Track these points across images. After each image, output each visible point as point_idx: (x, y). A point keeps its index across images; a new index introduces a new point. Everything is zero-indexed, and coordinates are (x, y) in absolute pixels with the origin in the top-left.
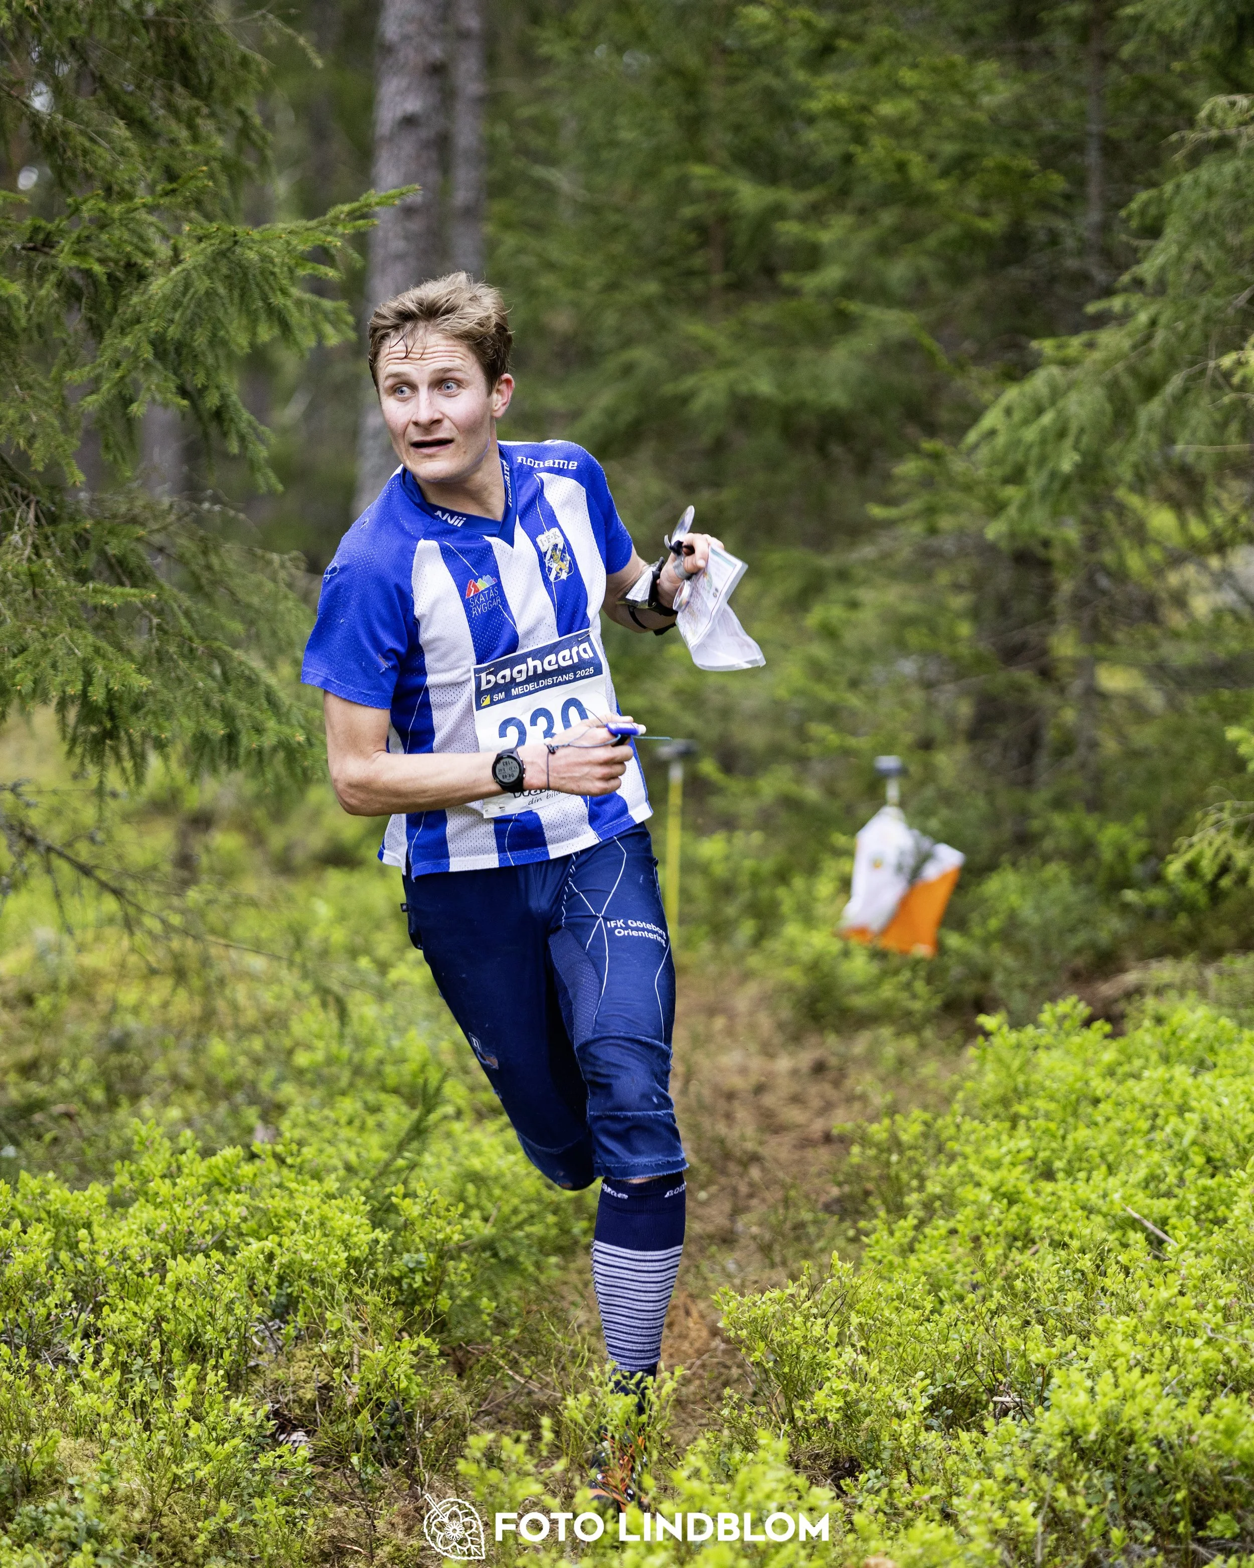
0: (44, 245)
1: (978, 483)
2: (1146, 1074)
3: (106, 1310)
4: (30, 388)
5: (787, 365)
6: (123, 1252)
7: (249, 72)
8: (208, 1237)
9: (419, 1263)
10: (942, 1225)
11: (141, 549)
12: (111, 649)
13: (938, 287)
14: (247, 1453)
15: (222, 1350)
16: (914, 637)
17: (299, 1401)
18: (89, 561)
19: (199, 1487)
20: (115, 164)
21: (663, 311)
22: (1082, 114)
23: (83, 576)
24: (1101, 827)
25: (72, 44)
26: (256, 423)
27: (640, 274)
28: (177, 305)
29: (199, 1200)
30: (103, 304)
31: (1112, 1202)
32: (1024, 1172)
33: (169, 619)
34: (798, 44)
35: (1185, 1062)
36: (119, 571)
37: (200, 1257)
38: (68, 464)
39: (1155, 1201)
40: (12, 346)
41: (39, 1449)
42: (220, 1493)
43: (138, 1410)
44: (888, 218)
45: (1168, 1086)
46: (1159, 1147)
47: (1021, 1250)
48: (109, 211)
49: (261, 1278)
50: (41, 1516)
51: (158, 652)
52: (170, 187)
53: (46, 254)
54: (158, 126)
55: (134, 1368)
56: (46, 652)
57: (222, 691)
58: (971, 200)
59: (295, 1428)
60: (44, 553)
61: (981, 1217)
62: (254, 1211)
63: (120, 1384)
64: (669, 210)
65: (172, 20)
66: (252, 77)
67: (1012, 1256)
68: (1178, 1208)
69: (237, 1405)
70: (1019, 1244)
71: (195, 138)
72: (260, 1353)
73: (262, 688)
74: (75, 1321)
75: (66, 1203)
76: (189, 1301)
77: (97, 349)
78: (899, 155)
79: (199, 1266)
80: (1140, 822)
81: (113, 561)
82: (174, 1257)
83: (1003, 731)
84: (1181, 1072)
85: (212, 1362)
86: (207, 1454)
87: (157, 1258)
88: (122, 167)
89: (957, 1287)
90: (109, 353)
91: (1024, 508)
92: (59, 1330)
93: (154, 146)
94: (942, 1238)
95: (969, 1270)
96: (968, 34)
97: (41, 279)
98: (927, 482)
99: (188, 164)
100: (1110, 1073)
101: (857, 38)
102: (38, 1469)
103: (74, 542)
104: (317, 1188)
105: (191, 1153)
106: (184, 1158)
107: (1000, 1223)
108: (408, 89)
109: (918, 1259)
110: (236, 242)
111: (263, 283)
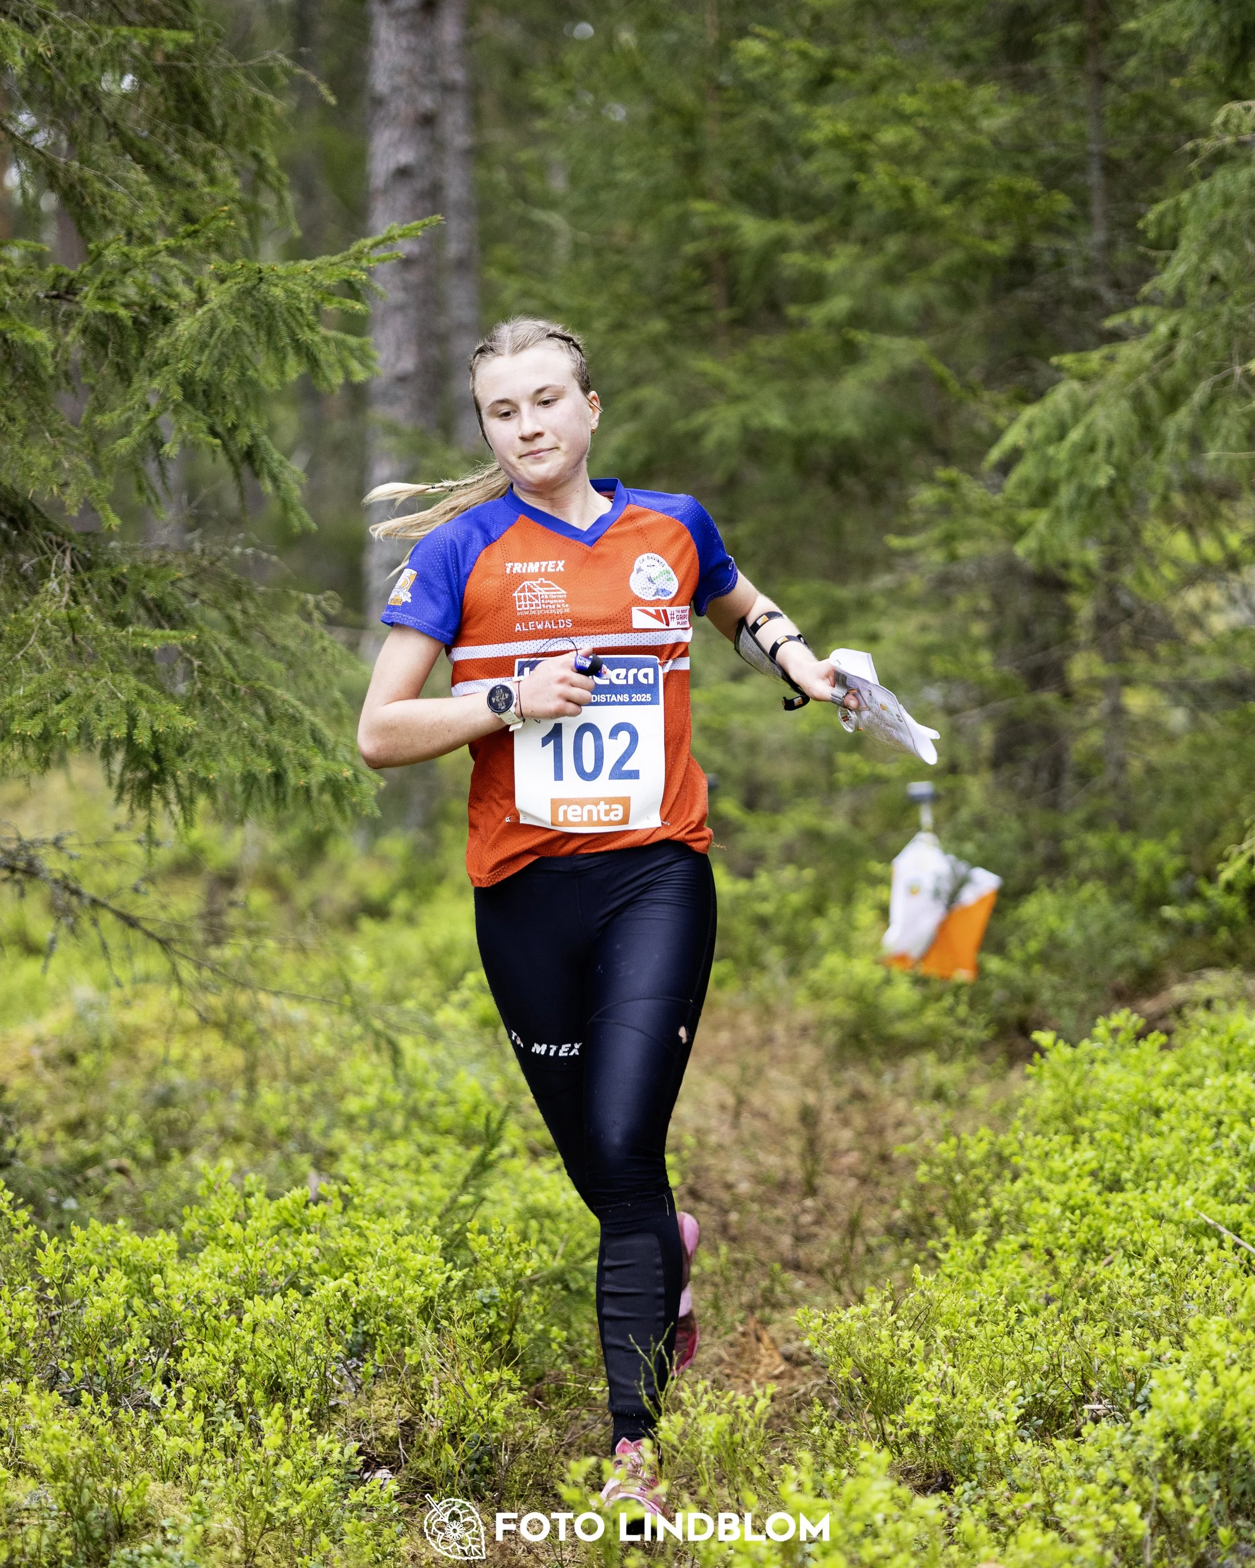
0: (67, 293)
1: (996, 508)
2: (1208, 1082)
3: (185, 1353)
4: (60, 434)
5: (798, 397)
6: (197, 1296)
7: (262, 113)
8: (281, 1278)
9: (492, 1297)
10: (1013, 1241)
11: (176, 593)
12: (154, 692)
13: (946, 314)
14: (336, 1491)
15: (302, 1390)
16: (938, 665)
17: (382, 1439)
18: (127, 605)
19: (291, 1526)
20: (134, 209)
21: (670, 349)
22: (1081, 136)
23: (121, 621)
24: (1135, 845)
26: (287, 463)
27: (646, 313)
28: (203, 346)
29: (269, 1242)
30: (129, 348)
31: (1183, 1210)
32: (1091, 1184)
33: (210, 660)
34: (795, 75)
35: (1245, 1069)
36: (158, 613)
37: (277, 1297)
38: (103, 508)
39: (1226, 1207)
40: (40, 393)
41: (129, 1493)
44: (894, 245)
45: (1232, 1093)
47: (1096, 1262)
48: (132, 255)
49: (337, 1317)
50: (136, 1559)
51: (200, 694)
52: (192, 228)
53: (70, 301)
54: (173, 171)
55: (216, 1410)
56: (89, 697)
57: (267, 730)
58: (976, 224)
59: (379, 1466)
60: (83, 600)
61: (1052, 1230)
62: (324, 1252)
63: (203, 1429)
64: (671, 247)
65: (182, 64)
66: (264, 119)
67: (1086, 1268)
69: (325, 1442)
70: (1092, 1255)
71: (212, 181)
72: (339, 1392)
73: (307, 726)
74: (154, 1366)
75: (136, 1250)
76: (268, 1341)
77: (125, 394)
78: (904, 181)
79: (276, 1305)
80: (1175, 838)
81: (151, 605)
84: (1242, 1079)
86: (298, 1494)
87: (232, 1300)
88: (141, 211)
89: (1032, 1302)
90: (138, 396)
91: (1053, 524)
92: (138, 1377)
93: (171, 190)
94: (1015, 1252)
95: (1044, 1282)
96: (964, 59)
97: (66, 326)
98: (944, 509)
99: (205, 207)
100: (1169, 1082)
101: (855, 68)
102: (129, 1513)
103: (110, 588)
104: (388, 1226)
105: (259, 1196)
106: (252, 1201)
107: (1073, 1233)
108: (400, 140)
109: (992, 1275)
110: (261, 279)
111: (290, 320)
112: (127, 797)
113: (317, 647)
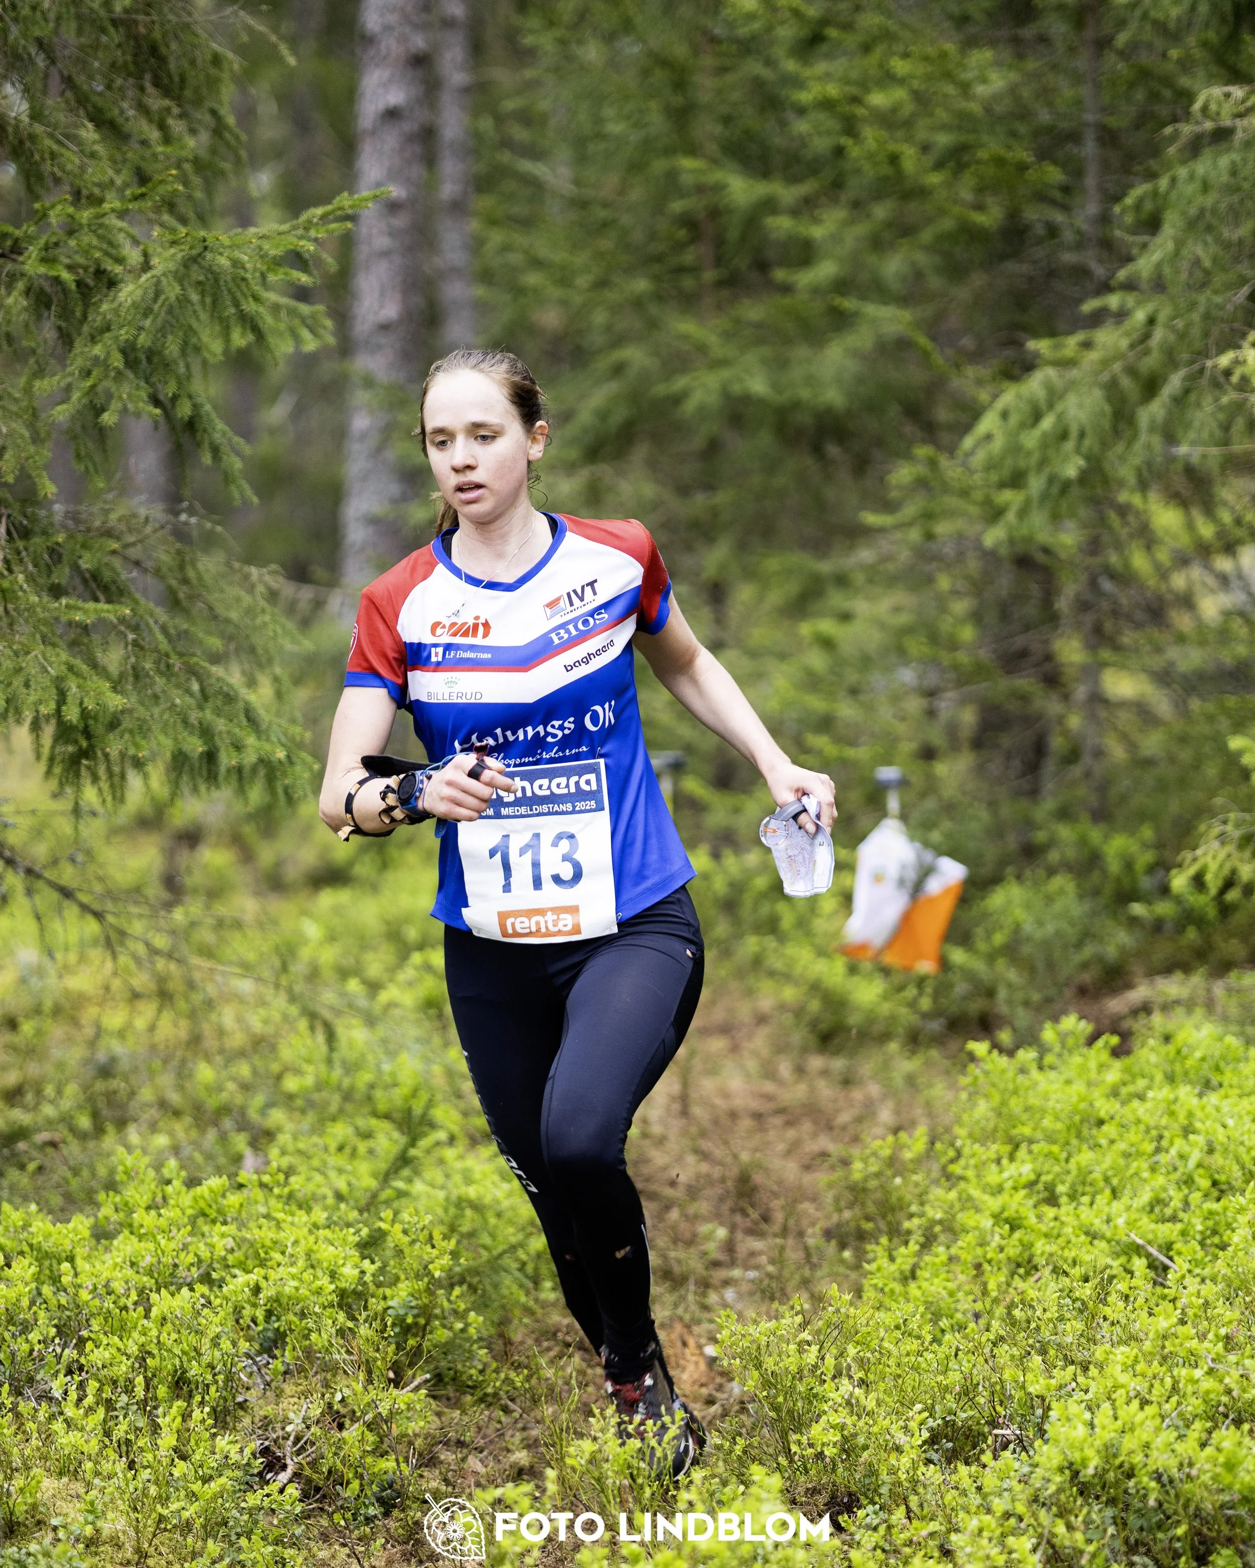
0: (12, 252)
1: (974, 488)
2: (1151, 1094)
3: (89, 1345)
5: (781, 364)
6: (106, 1286)
7: (221, 70)
8: (194, 1270)
10: (942, 1252)
11: (117, 563)
12: (85, 667)
13: (935, 282)
14: (235, 1492)
15: (208, 1386)
16: (913, 646)
18: (63, 575)
19: (187, 1527)
20: (83, 168)
21: (653, 309)
22: (1078, 103)
23: (56, 592)
24: (1106, 837)
25: (40, 43)
26: (230, 434)
27: (629, 271)
28: (147, 312)
29: (182, 1231)
30: (73, 312)
31: (1116, 1227)
32: (1027, 1197)
33: (145, 634)
34: (787, 33)
35: (1190, 1082)
36: (94, 585)
37: (185, 1290)
38: (39, 476)
39: (1160, 1226)
41: (21, 1490)
42: (209, 1532)
43: (124, 1448)
44: (881, 211)
45: (1174, 1107)
46: (1163, 1170)
47: (1024, 1278)
48: (78, 216)
49: (247, 1312)
50: (24, 1558)
51: (134, 668)
52: (140, 190)
53: (14, 261)
54: (128, 127)
55: (118, 1405)
56: (18, 670)
57: (201, 708)
58: (966, 194)
60: (16, 568)
61: (983, 1244)
62: (240, 1243)
63: (105, 1421)
64: (658, 205)
65: (141, 17)
66: (224, 75)
67: (1014, 1284)
68: (1184, 1233)
69: (224, 1443)
70: (1021, 1271)
71: (167, 139)
72: (248, 1389)
73: (241, 705)
74: (59, 1357)
75: (48, 1236)
76: (174, 1336)
77: (67, 358)
78: (891, 147)
79: (183, 1300)
80: (1147, 832)
81: (87, 575)
82: (158, 1291)
83: (1006, 741)
84: (1186, 1094)
85: (198, 1398)
86: (194, 1494)
87: (141, 1292)
88: (90, 170)
89: (959, 1316)
90: (79, 362)
91: (1023, 513)
92: (43, 1367)
93: (125, 148)
94: (943, 1265)
95: (971, 1297)
96: (962, 20)
97: (10, 287)
98: (922, 487)
99: (159, 166)
100: (1114, 1093)
101: (847, 27)
102: (20, 1510)
103: (46, 556)
104: (305, 1218)
105: (177, 1183)
106: (169, 1189)
107: (1002, 1249)
108: (390, 81)
109: (920, 1288)
110: (206, 248)
111: (235, 289)
112: (57, 770)
113: (258, 621)
